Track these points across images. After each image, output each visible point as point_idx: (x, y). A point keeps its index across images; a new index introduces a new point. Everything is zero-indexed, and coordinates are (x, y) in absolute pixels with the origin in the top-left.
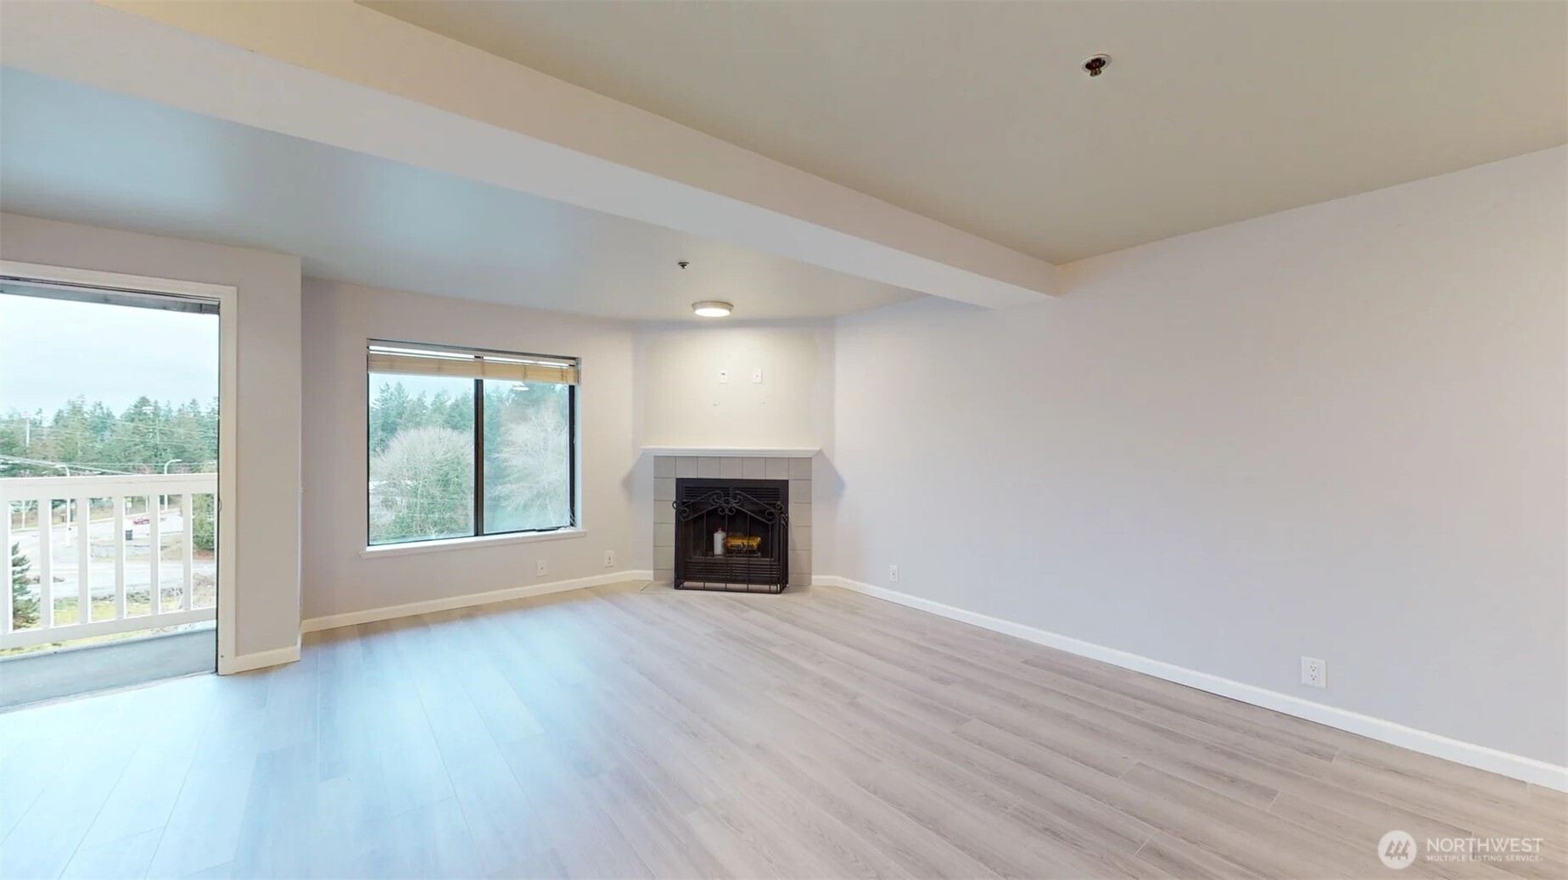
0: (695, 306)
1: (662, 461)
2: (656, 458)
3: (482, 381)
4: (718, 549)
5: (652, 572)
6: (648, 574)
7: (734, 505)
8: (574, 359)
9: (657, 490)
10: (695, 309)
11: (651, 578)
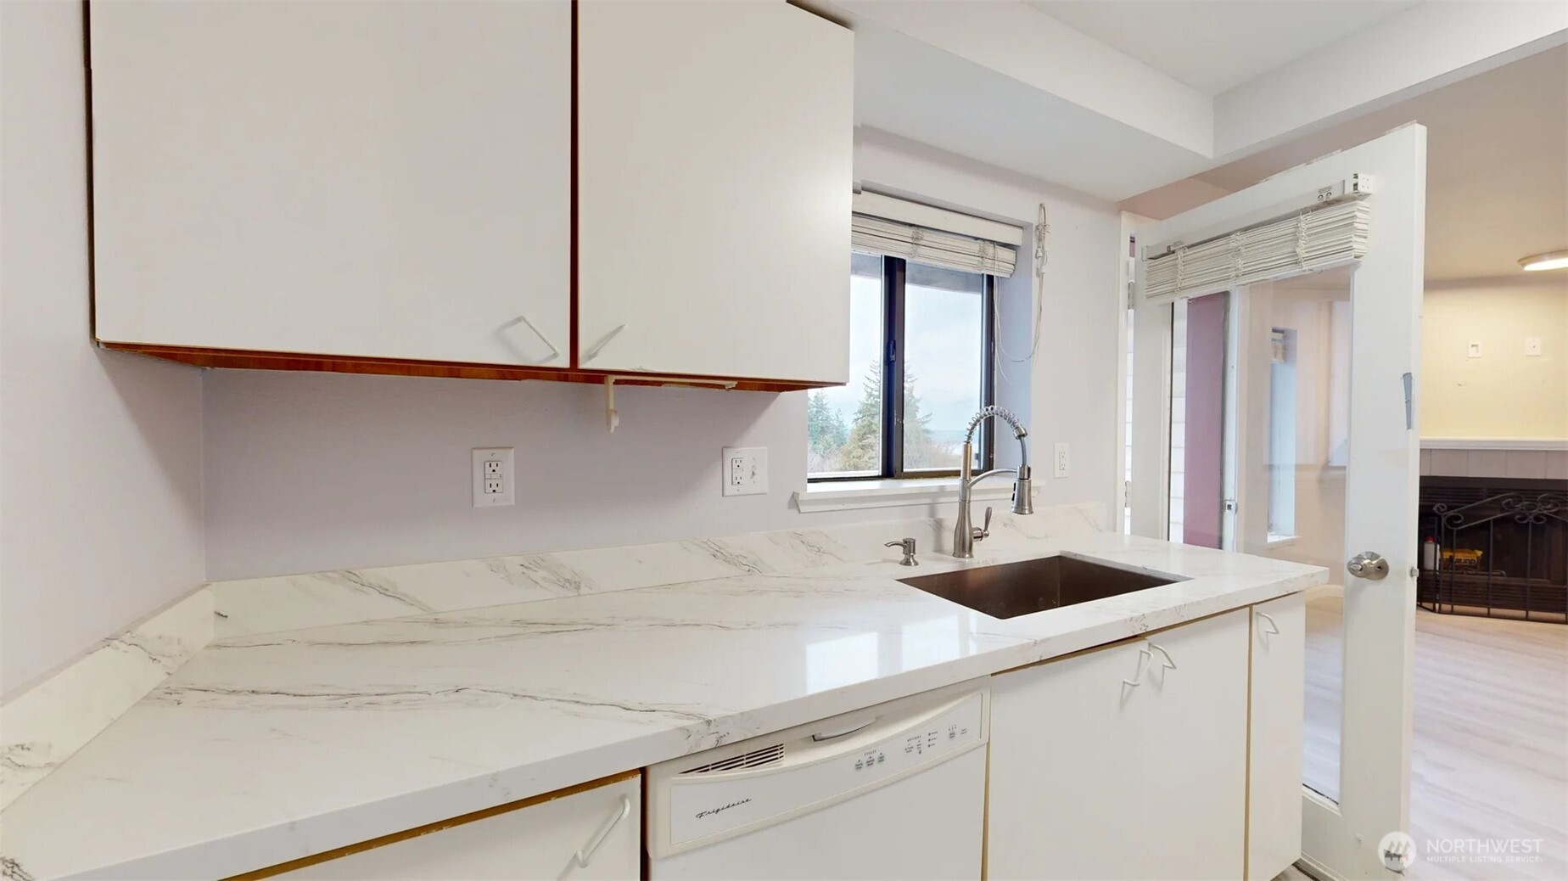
0: (1525, 260)
7: (1547, 512)
8: (1283, 329)
10: (1525, 264)
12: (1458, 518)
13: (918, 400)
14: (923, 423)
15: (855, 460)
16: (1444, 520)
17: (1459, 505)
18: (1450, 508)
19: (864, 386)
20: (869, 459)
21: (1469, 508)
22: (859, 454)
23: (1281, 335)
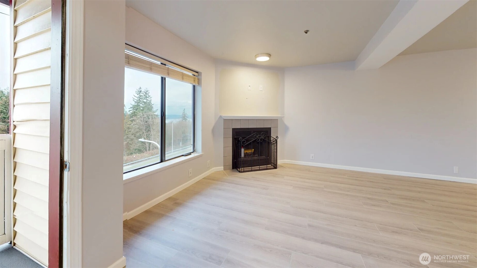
0: (256, 56)
1: (227, 121)
2: (225, 120)
3: (165, 78)
4: (243, 155)
5: (223, 167)
6: (222, 168)
7: (262, 138)
8: (197, 72)
9: (224, 134)
10: (256, 58)
11: (223, 170)
12: (244, 142)
13: (153, 105)
14: (155, 112)
15: (128, 125)
16: (241, 142)
17: (246, 137)
18: (243, 138)
19: (133, 99)
20: (134, 125)
21: (248, 138)
22: (130, 123)
23: (197, 74)
